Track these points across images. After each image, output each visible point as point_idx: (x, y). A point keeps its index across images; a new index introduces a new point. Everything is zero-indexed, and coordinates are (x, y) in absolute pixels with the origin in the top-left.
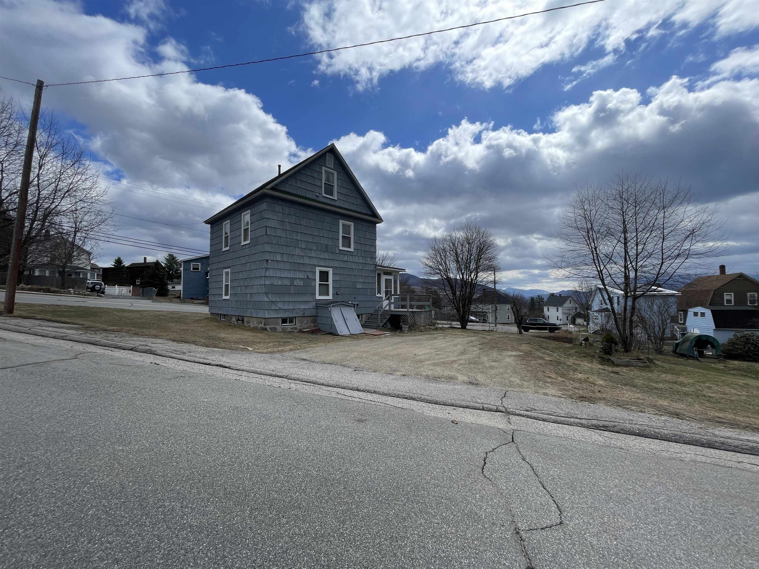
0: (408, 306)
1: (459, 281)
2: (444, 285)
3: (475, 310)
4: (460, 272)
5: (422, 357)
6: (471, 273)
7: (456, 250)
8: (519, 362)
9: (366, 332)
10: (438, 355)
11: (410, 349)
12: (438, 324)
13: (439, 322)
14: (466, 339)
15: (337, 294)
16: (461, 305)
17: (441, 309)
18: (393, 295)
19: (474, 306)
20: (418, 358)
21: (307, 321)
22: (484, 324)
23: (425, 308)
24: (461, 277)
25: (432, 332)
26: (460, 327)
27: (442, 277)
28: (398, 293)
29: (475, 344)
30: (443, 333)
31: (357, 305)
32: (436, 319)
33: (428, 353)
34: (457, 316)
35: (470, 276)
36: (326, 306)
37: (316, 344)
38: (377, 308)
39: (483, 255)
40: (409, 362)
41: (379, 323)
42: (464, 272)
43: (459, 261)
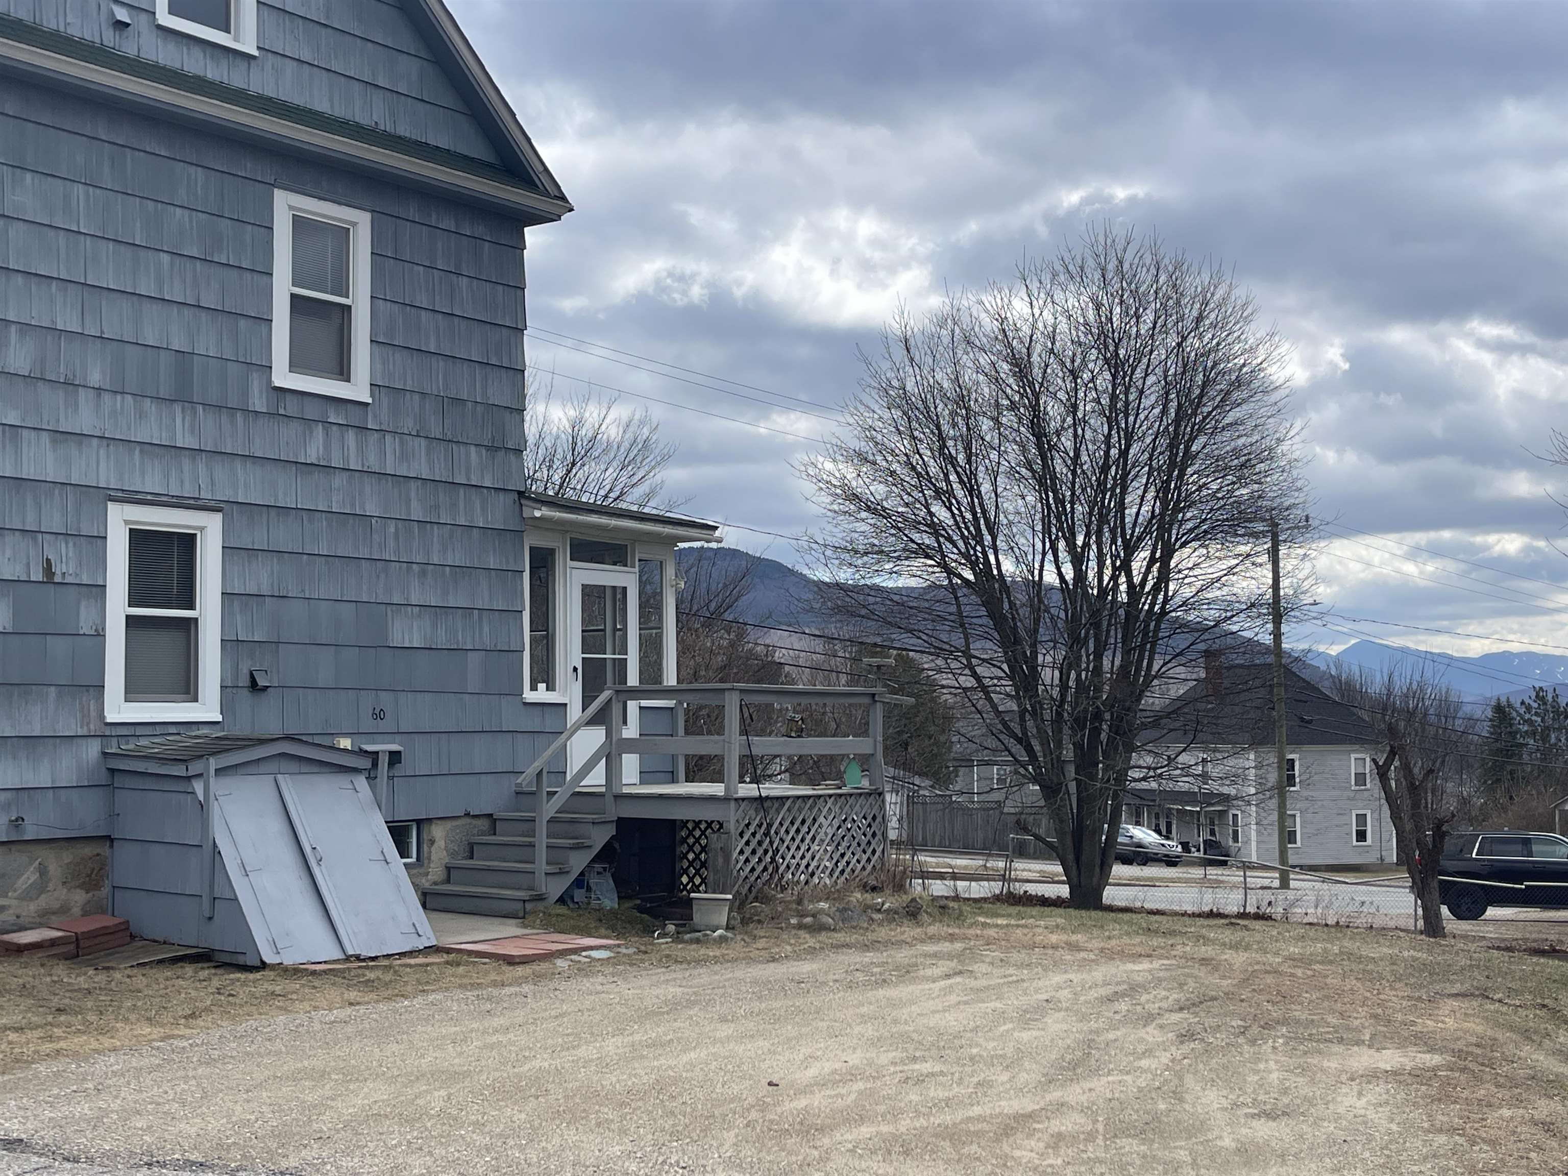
0: (733, 768)
1: (1056, 599)
2: (962, 623)
3: (1154, 785)
4: (1062, 545)
5: (818, 1100)
6: (1130, 548)
7: (1035, 408)
8: (1417, 1115)
9: (449, 941)
10: (920, 1080)
11: (740, 1049)
12: (925, 875)
13: (929, 860)
14: (1099, 973)
15: (254, 684)
16: (1068, 753)
17: (941, 778)
18: (635, 693)
19: (1149, 760)
20: (788, 1106)
21: (43, 871)
22: (1213, 872)
23: (839, 776)
24: (1069, 572)
25: (883, 933)
26: (1064, 891)
27: (950, 572)
28: (670, 678)
29: (1153, 1008)
30: (952, 938)
31: (395, 758)
32: (912, 844)
33: (852, 1075)
34: (1045, 826)
35: (1126, 567)
36: (178, 770)
37: (102, 1031)
38: (525, 780)
39: (1202, 440)
40: (730, 1137)
41: (541, 879)
42: (1086, 545)
43: (1054, 478)
